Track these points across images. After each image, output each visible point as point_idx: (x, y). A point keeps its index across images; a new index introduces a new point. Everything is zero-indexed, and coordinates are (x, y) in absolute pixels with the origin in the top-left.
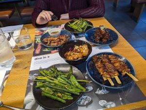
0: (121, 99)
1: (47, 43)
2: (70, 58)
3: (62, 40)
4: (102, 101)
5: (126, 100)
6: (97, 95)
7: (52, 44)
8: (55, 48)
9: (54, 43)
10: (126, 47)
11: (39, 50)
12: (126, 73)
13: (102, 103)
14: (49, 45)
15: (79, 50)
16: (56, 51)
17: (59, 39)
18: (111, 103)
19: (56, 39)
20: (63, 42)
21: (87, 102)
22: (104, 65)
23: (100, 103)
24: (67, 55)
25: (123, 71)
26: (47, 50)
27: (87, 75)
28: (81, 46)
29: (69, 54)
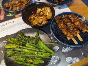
0: (83, 53)
1: (9, 8)
2: (35, 23)
3: (24, 3)
4: (68, 58)
5: (86, 54)
6: (63, 53)
7: (15, 9)
8: (18, 13)
9: (16, 7)
10: (80, 5)
11: (3, 16)
12: (86, 30)
13: (68, 59)
14: (11, 10)
15: (42, 13)
16: (19, 15)
17: (20, 2)
18: (75, 58)
19: (17, 2)
20: (24, 5)
21: (56, 61)
22: (66, 25)
23: (67, 60)
24: (31, 19)
25: (83, 29)
26: (11, 15)
27: (52, 36)
28: (43, 9)
29: (32, 18)
